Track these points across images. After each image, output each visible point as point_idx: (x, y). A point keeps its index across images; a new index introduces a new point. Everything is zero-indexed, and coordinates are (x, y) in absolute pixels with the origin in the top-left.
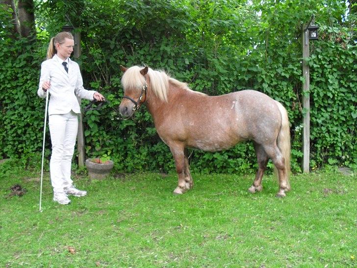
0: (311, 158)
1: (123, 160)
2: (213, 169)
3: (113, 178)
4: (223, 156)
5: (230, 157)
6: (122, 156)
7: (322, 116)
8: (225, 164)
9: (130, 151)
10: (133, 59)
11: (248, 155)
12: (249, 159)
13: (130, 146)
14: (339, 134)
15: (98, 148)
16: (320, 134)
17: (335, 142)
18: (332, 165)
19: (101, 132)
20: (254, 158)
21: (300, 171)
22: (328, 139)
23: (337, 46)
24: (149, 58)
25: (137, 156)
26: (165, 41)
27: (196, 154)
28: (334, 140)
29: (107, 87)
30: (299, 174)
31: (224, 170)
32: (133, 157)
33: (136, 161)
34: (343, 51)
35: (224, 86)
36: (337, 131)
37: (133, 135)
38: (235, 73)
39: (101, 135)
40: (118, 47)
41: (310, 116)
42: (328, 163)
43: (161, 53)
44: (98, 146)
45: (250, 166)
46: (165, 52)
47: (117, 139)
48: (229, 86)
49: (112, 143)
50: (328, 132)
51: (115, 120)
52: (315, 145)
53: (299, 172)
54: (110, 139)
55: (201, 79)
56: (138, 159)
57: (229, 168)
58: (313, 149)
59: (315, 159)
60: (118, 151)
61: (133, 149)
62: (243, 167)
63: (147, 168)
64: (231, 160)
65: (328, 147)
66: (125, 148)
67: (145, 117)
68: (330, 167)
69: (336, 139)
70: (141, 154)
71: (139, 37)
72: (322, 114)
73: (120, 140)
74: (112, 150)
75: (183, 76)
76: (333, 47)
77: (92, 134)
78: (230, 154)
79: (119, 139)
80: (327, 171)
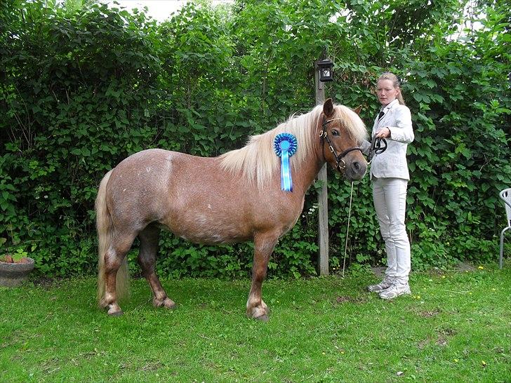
0: (331, 254)
1: (54, 259)
2: (186, 271)
3: (32, 284)
4: (200, 253)
5: (210, 254)
6: (53, 252)
7: (346, 192)
8: (203, 265)
9: (66, 246)
10: (67, 109)
11: (238, 250)
12: (239, 257)
13: (64, 238)
14: (371, 218)
15: (16, 240)
16: (343, 218)
17: (366, 230)
18: (361, 263)
19: (21, 217)
20: (246, 254)
21: (315, 272)
22: (356, 226)
23: (365, 91)
24: (90, 107)
25: (74, 252)
26: (114, 83)
27: (162, 249)
28: (364, 227)
29: (29, 150)
30: (312, 277)
31: (203, 273)
32: (69, 254)
33: (73, 260)
34: (373, 98)
35: (199, 149)
36: (368, 213)
37: (69, 221)
38: (217, 130)
39: (20, 221)
40: (46, 91)
41: (328, 192)
42: (356, 260)
43: (108, 101)
44: (16, 237)
45: (241, 266)
46: (113, 99)
47: (45, 227)
48: (206, 148)
49: (38, 233)
50: (355, 214)
51: (42, 199)
52: (338, 235)
53: (312, 274)
54: (36, 228)
55: (166, 138)
56: (77, 257)
57: (209, 269)
58: (334, 240)
59: (339, 255)
60: (47, 246)
61: (69, 243)
62: (230, 268)
63: (89, 271)
64: (212, 258)
65: (356, 238)
66: (58, 240)
67: (84, 194)
68: (358, 266)
69: (367, 225)
70: (81, 249)
71: (77, 78)
72: (346, 188)
73: (50, 229)
74: (38, 245)
75: (139, 135)
76: (359, 92)
77: (7, 220)
78: (212, 249)
79: (48, 227)
80: (354, 272)
